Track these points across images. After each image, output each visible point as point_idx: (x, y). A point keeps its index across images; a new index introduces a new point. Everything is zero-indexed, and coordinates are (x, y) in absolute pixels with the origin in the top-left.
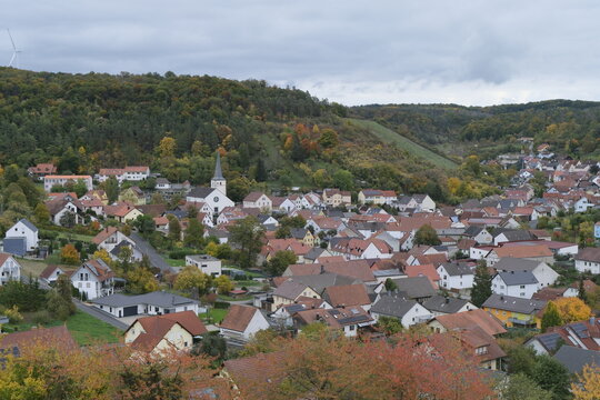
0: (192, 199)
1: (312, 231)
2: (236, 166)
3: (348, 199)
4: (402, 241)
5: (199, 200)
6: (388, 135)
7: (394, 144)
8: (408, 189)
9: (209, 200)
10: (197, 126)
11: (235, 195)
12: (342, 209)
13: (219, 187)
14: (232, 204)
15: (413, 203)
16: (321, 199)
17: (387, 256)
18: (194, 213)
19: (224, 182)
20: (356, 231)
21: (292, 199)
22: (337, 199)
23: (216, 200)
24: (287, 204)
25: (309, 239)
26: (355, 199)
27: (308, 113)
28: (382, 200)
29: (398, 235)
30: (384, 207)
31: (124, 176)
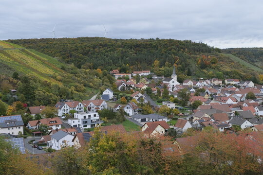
0: (165, 82)
1: (208, 94)
2: (180, 71)
3: (221, 82)
4: (241, 98)
5: (167, 82)
6: (236, 59)
7: (238, 62)
8: (244, 79)
9: (171, 82)
10: (167, 57)
11: (180, 81)
12: (219, 86)
13: (174, 78)
14: (179, 84)
15: (245, 84)
16: (211, 82)
17: (236, 103)
18: (165, 87)
19: (176, 76)
20: (224, 94)
21: (200, 82)
22: (217, 82)
23: (173, 82)
24: (198, 84)
25: (206, 96)
26: (223, 82)
27: (206, 51)
28: (234, 83)
29: (240, 95)
30: (235, 85)
31: (142, 74)
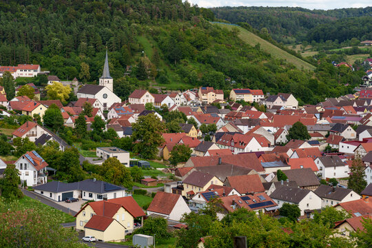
0: (83, 96)
1: (195, 125)
2: (119, 66)
3: (221, 97)
4: (276, 135)
5: (90, 96)
6: (248, 37)
7: (258, 47)
8: (277, 88)
9: (99, 96)
11: (120, 91)
12: (215, 106)
13: (107, 84)
14: (119, 100)
15: (278, 102)
16: (197, 96)
17: (266, 149)
18: (89, 109)
19: (111, 81)
20: (235, 125)
21: (173, 96)
22: (211, 97)
23: (105, 96)
24: (168, 101)
25: (193, 133)
26: (227, 96)
28: (249, 98)
29: (273, 130)
30: (253, 104)
31: (18, 73)
